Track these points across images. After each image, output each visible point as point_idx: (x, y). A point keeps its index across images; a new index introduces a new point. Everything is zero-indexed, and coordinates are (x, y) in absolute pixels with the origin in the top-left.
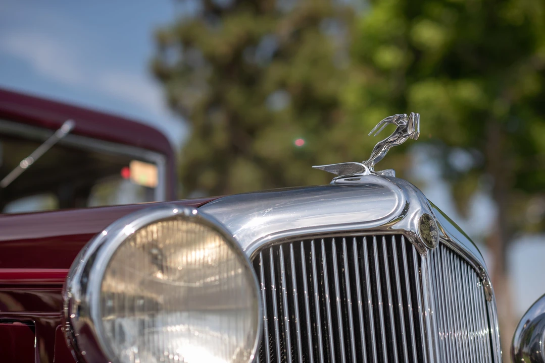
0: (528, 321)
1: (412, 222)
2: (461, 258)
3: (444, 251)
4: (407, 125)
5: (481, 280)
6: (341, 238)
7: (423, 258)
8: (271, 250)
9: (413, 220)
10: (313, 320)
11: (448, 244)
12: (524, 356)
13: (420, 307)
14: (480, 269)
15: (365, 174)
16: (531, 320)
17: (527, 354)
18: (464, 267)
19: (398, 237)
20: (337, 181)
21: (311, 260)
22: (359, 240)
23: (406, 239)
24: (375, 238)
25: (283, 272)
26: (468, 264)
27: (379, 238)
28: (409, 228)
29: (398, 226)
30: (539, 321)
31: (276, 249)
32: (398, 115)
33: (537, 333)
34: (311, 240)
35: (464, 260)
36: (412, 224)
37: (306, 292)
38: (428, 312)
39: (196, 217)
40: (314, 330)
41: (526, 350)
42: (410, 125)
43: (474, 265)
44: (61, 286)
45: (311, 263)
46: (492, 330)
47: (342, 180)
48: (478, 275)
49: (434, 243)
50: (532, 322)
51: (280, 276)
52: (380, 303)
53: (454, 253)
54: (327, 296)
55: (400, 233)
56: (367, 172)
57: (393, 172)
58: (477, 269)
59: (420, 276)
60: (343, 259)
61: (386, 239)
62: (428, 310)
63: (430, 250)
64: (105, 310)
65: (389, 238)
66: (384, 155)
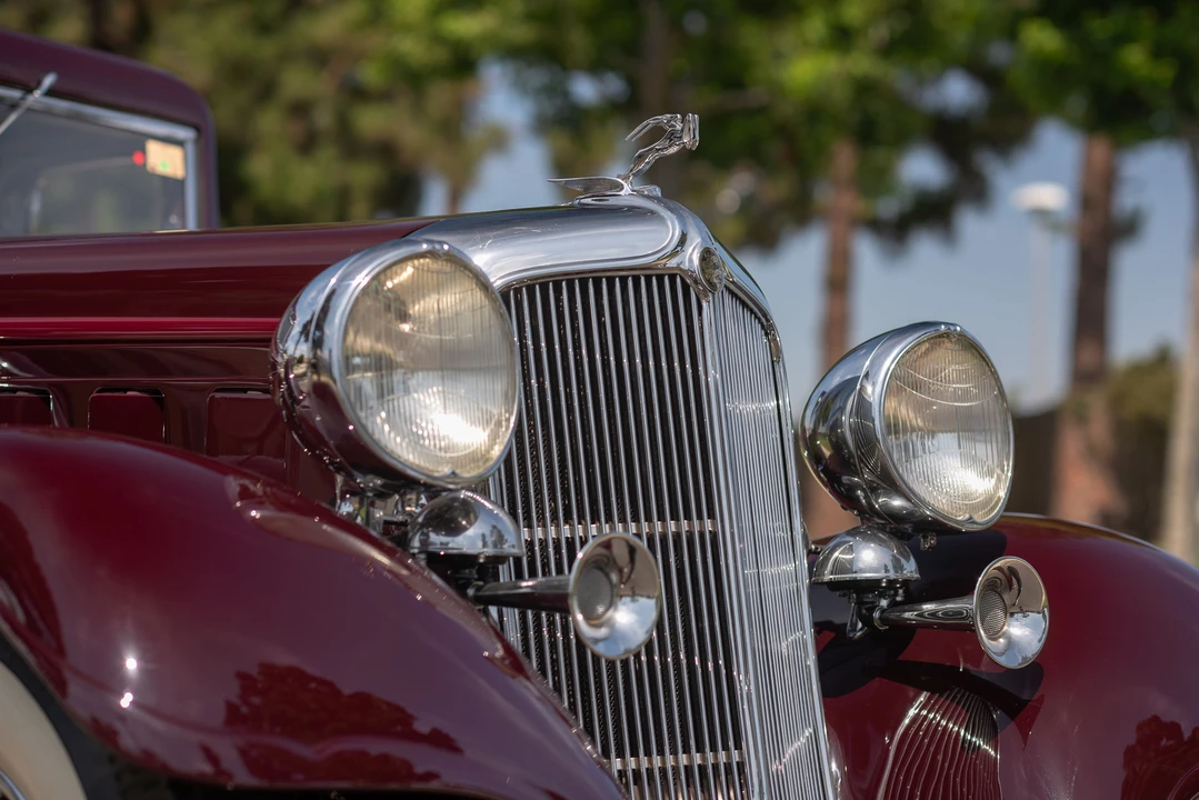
0: (823, 393)
1: (691, 257)
2: (744, 304)
3: (726, 295)
4: (682, 131)
5: (767, 334)
6: (601, 278)
7: (705, 304)
8: (512, 293)
9: (691, 254)
10: (568, 384)
11: (732, 287)
12: (819, 437)
13: (701, 368)
14: (768, 320)
15: (622, 193)
16: (828, 391)
17: (824, 435)
18: (747, 314)
19: (672, 278)
20: (583, 201)
21: (563, 306)
22: (624, 280)
23: (683, 280)
24: (643, 279)
25: (527, 322)
26: (752, 311)
27: (648, 279)
28: (686, 266)
29: (673, 263)
30: (839, 392)
31: (518, 291)
32: (668, 116)
33: (838, 406)
34: (562, 281)
35: (748, 307)
36: (691, 260)
37: (557, 347)
38: (712, 376)
39: (447, 254)
40: (569, 396)
41: (822, 429)
42: (686, 129)
43: (760, 315)
44: (269, 340)
45: (563, 310)
46: (780, 402)
47: (589, 201)
48: (763, 326)
49: (718, 285)
50: (830, 393)
51: (524, 328)
52: (651, 363)
53: (737, 297)
54: (584, 352)
55: (675, 272)
56: (627, 189)
57: (657, 189)
58: (763, 320)
59: (701, 328)
60: (602, 306)
61: (657, 279)
62: (711, 372)
63: (713, 294)
64: (349, 367)
65: (660, 278)
66: (648, 167)
